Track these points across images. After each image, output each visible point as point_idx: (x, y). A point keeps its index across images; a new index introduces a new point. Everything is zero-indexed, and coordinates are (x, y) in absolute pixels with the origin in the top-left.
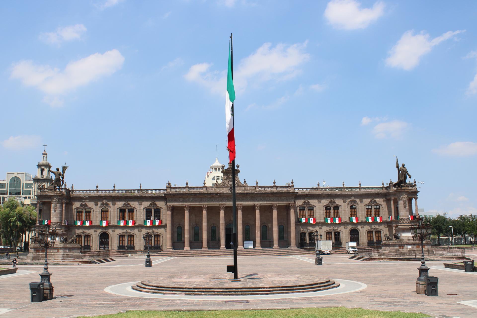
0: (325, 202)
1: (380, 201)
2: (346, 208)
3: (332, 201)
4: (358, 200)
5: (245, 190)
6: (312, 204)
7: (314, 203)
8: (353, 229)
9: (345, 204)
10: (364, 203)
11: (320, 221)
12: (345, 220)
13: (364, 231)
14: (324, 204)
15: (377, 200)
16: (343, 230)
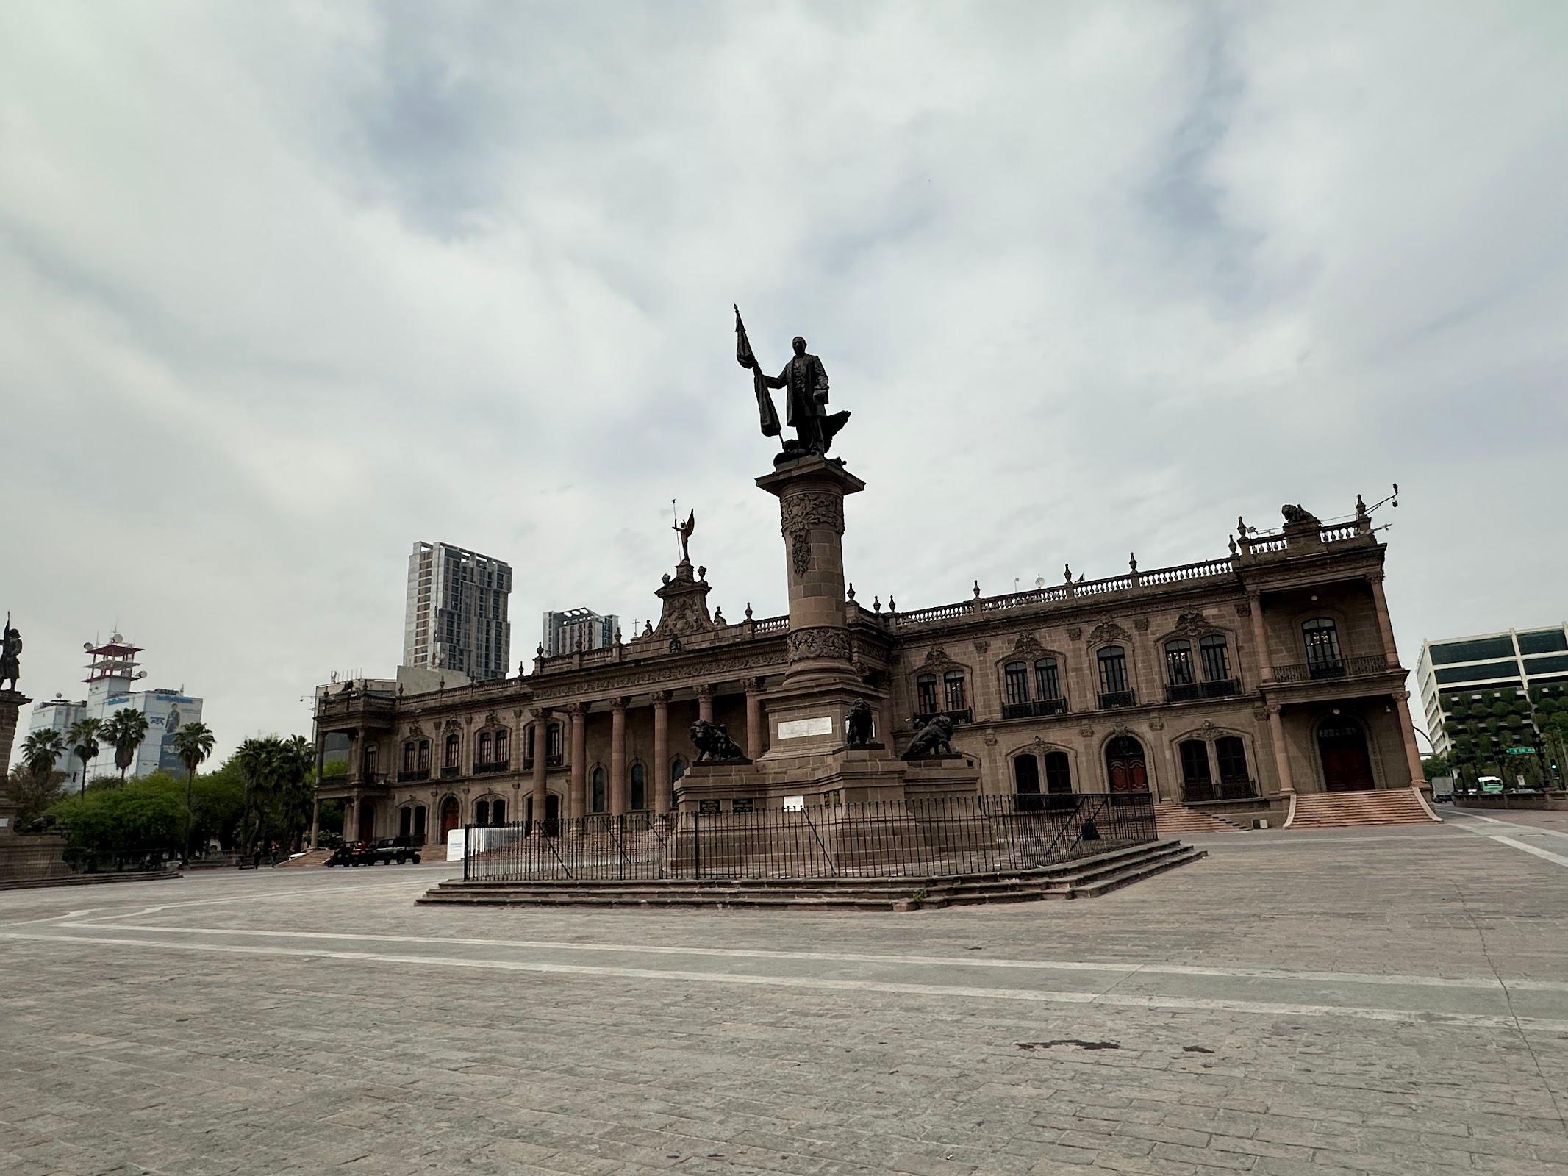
0: (1001, 648)
1: (1222, 616)
2: (1085, 658)
3: (1025, 640)
4: (1126, 624)
5: (717, 638)
6: (958, 661)
7: (965, 654)
8: (1116, 737)
9: (1077, 644)
10: (1153, 633)
11: (988, 717)
12: (1083, 706)
13: (1166, 742)
14: (998, 655)
15: (1210, 612)
16: (1075, 746)
